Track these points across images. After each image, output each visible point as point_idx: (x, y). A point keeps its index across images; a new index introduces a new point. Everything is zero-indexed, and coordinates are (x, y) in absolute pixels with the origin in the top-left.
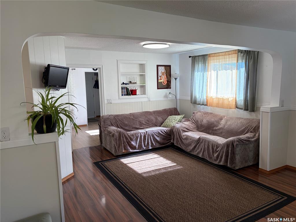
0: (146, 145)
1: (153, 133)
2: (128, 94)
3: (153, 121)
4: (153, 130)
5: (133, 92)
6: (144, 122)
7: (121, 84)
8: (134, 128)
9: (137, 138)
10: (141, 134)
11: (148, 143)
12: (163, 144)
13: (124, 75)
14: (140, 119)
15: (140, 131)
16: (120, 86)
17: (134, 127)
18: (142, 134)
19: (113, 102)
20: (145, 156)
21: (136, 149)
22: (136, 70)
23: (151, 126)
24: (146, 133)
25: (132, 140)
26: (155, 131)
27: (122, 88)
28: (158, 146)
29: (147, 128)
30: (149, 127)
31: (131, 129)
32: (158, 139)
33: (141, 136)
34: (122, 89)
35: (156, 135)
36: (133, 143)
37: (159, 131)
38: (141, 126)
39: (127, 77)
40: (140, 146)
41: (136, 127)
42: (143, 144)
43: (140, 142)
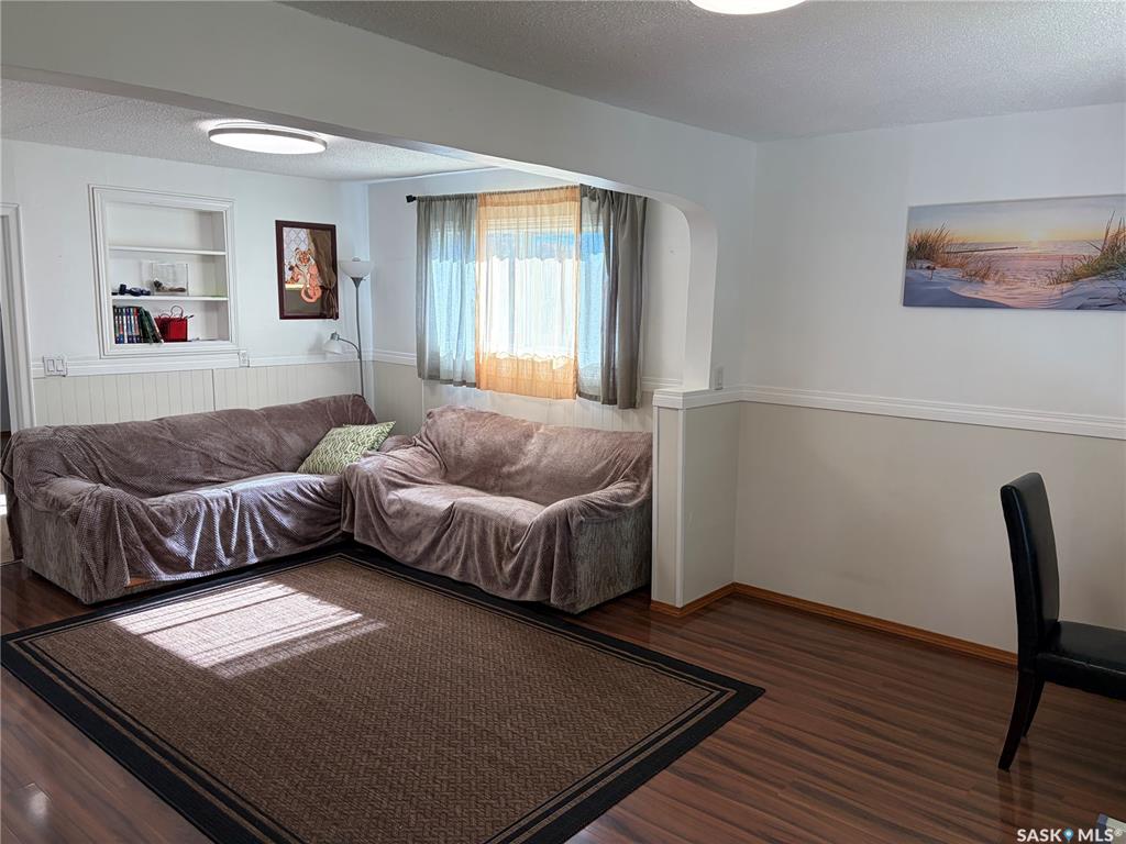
0: (233, 548)
1: (264, 500)
2: (145, 336)
3: (263, 448)
4: (263, 488)
5: (173, 330)
6: (222, 457)
7: (114, 294)
8: (178, 479)
9: (192, 523)
10: (208, 506)
11: (242, 542)
12: (309, 541)
13: (122, 252)
14: (206, 443)
15: (206, 493)
16: (108, 302)
17: (178, 476)
18: (214, 506)
19: (72, 370)
20: (228, 594)
21: (190, 570)
22: (183, 235)
23: (255, 469)
24: (231, 502)
25: (166, 531)
26: (273, 493)
27: (117, 311)
28: (285, 549)
29: (238, 478)
30: (245, 473)
31: (163, 486)
32: (286, 521)
33: (210, 514)
34: (115, 314)
35: (279, 508)
36: (175, 545)
37: (288, 491)
38: (212, 473)
39: (140, 264)
40: (207, 555)
41: (188, 476)
42: (219, 546)
43: (208, 537)
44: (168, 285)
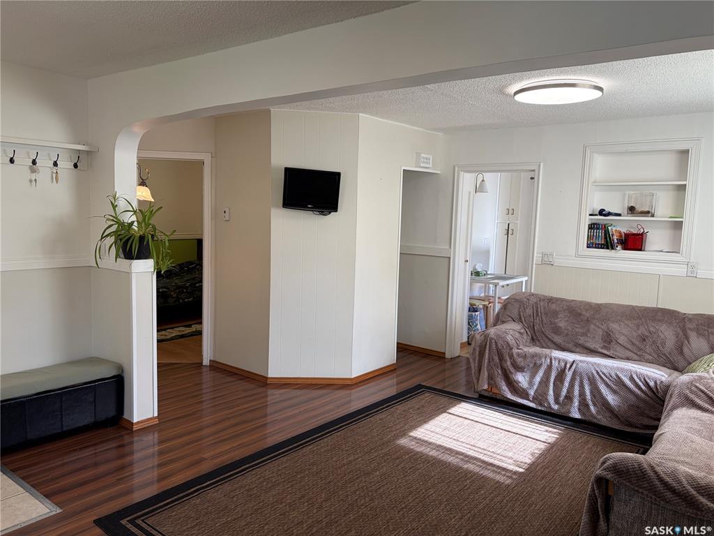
0: (561, 399)
1: (596, 375)
2: (608, 244)
4: (599, 365)
7: (590, 215)
9: (536, 367)
10: (551, 362)
11: (569, 398)
12: (630, 425)
16: (586, 221)
18: (555, 364)
19: (558, 261)
21: (529, 400)
24: (568, 366)
26: (605, 371)
28: (604, 420)
32: (611, 398)
33: (550, 367)
34: (589, 228)
35: (607, 385)
36: (522, 379)
37: (620, 375)
40: (540, 397)
42: (551, 392)
43: (544, 382)
44: (639, 208)
